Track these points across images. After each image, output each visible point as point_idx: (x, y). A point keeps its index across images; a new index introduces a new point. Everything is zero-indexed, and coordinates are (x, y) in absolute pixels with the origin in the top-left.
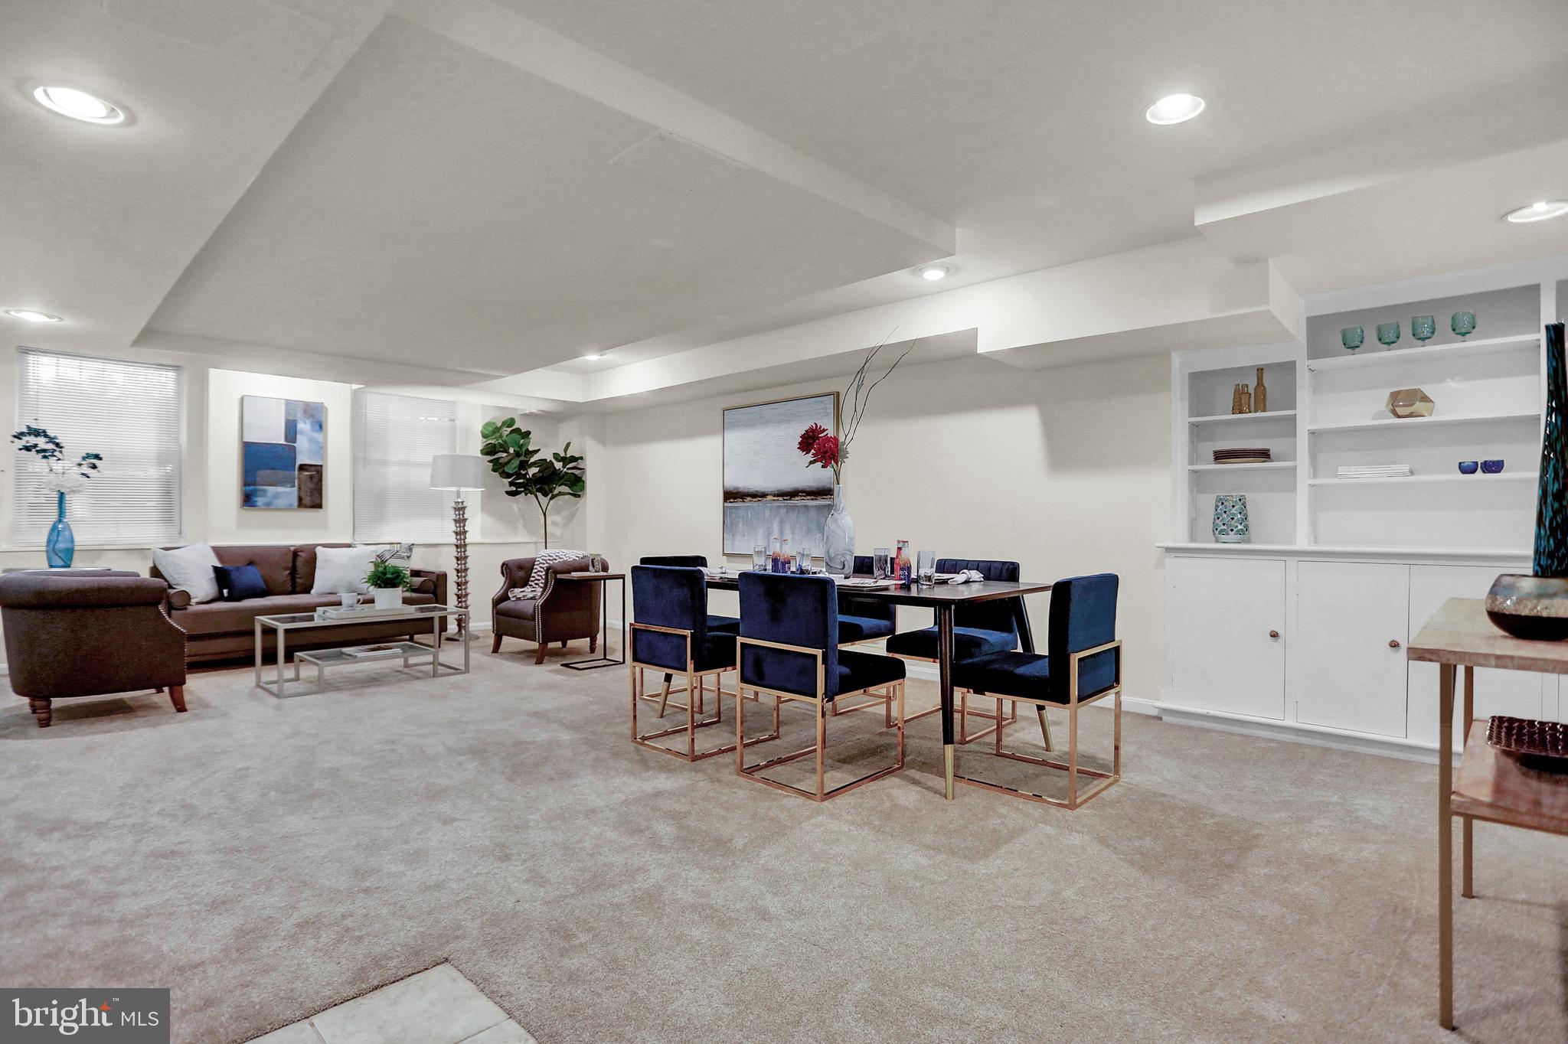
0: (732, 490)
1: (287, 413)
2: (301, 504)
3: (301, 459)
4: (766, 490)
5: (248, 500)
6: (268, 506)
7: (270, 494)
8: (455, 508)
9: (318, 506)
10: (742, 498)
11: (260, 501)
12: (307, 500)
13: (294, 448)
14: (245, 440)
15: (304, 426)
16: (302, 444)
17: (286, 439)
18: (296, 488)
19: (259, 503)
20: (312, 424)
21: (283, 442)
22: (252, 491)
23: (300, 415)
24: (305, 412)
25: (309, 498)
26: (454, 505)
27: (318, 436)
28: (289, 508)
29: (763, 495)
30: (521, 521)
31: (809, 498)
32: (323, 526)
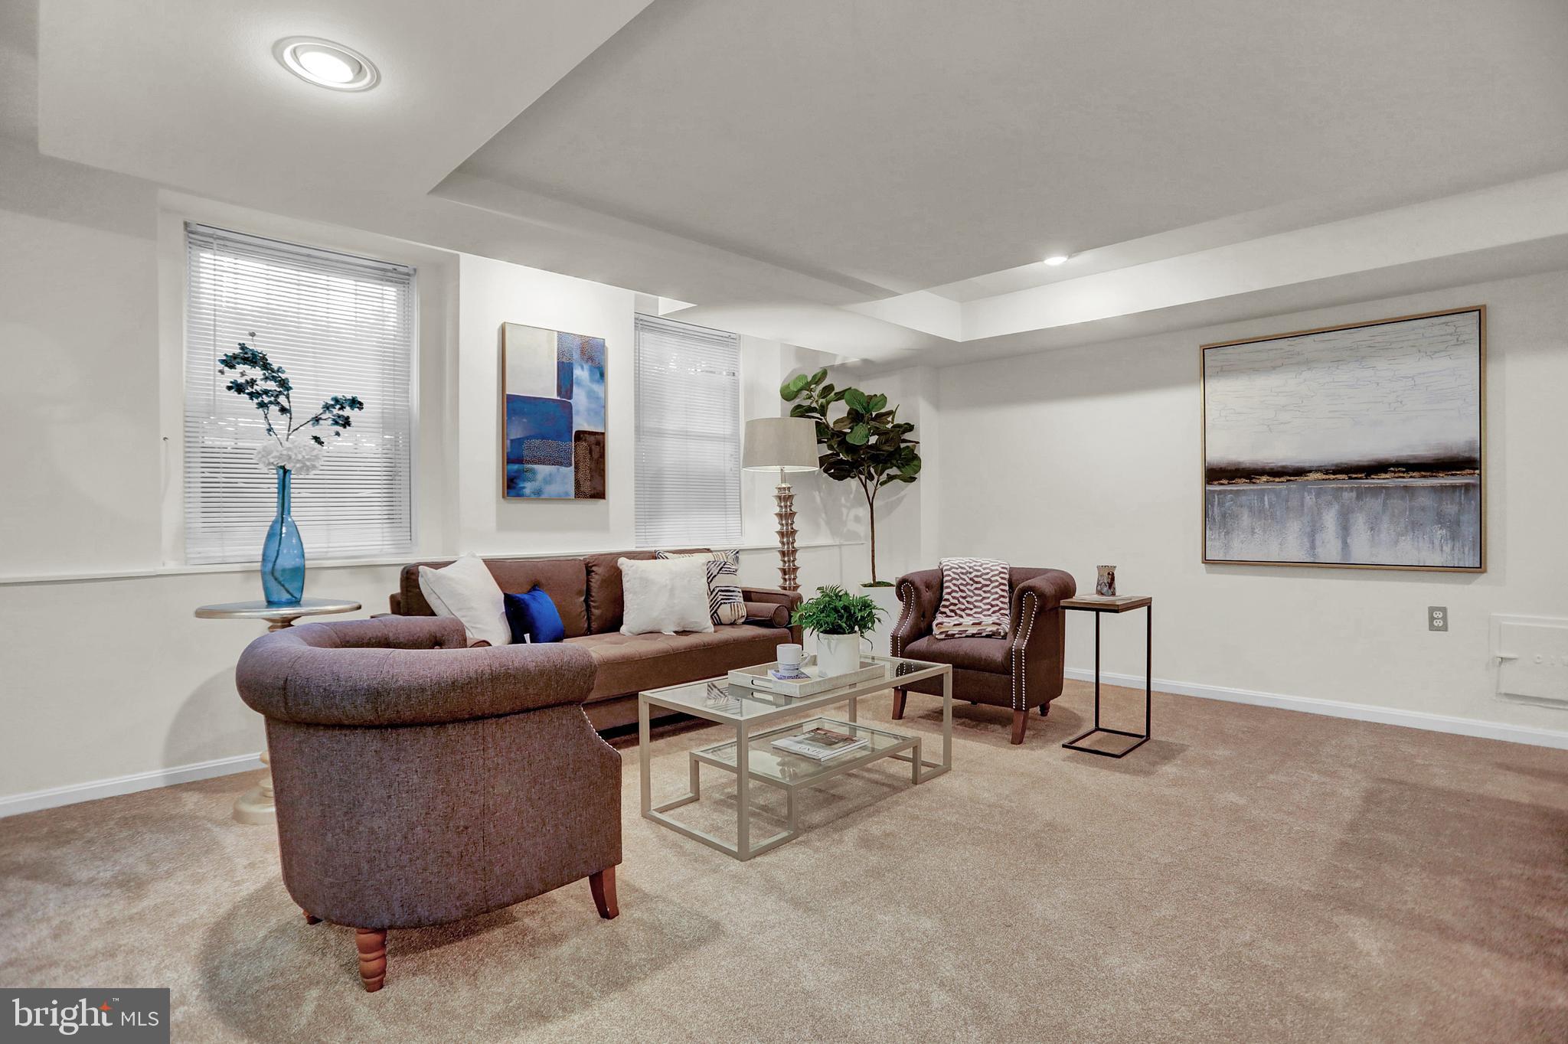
0: (1223, 466)
1: (561, 353)
2: (580, 494)
3: (580, 424)
4: (1307, 465)
5: (512, 486)
6: (538, 494)
7: (540, 477)
8: (780, 498)
9: (600, 494)
10: (1251, 479)
11: (528, 487)
12: (586, 487)
13: (570, 406)
14: (509, 391)
15: (581, 373)
16: (579, 399)
17: (559, 393)
18: (572, 468)
19: (527, 491)
20: (591, 371)
21: (555, 396)
22: (518, 471)
23: (576, 356)
24: (583, 352)
25: (588, 483)
26: (776, 492)
27: (596, 387)
28: (561, 498)
29: (1300, 472)
30: (823, 515)
31: (1411, 474)
32: (603, 527)
